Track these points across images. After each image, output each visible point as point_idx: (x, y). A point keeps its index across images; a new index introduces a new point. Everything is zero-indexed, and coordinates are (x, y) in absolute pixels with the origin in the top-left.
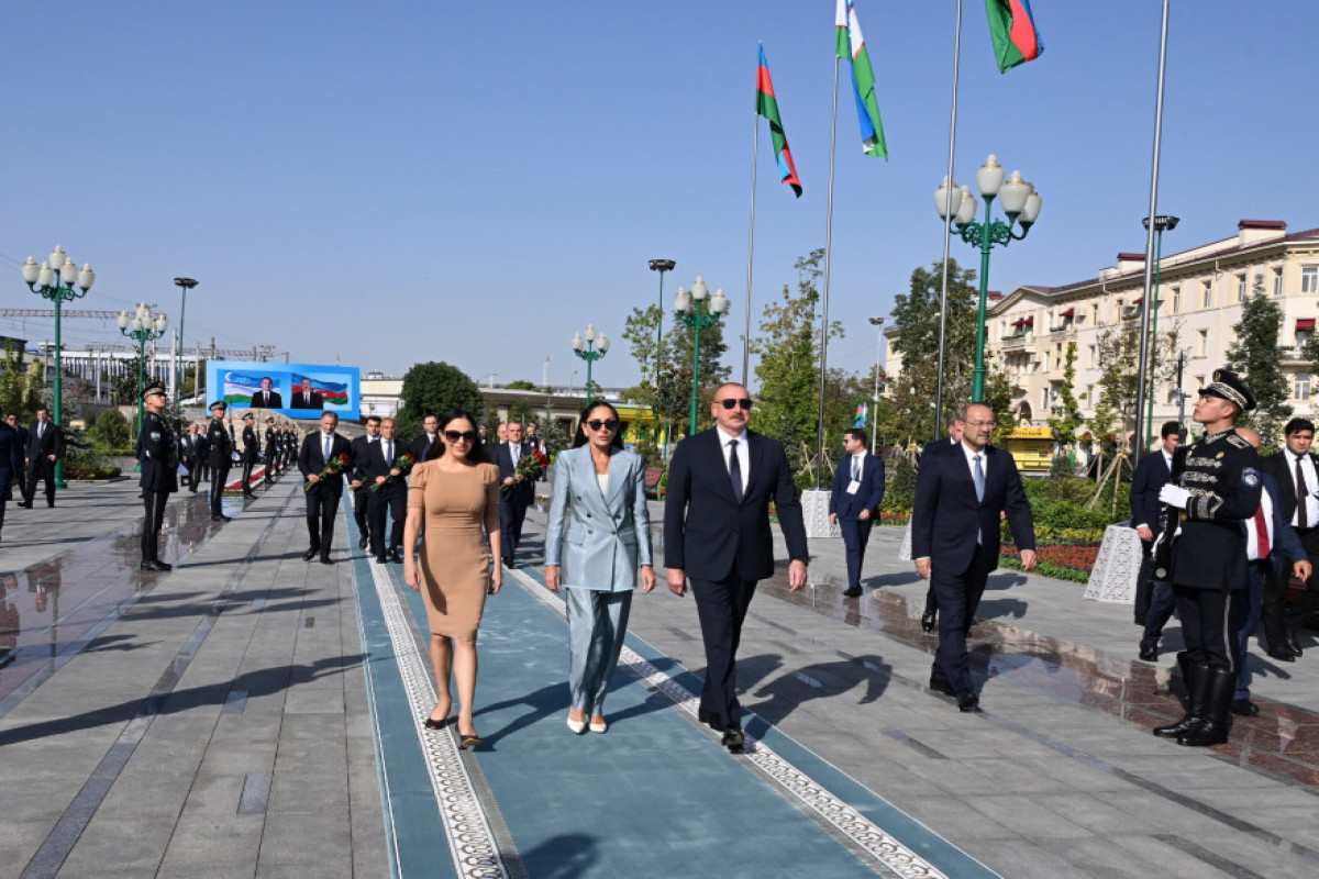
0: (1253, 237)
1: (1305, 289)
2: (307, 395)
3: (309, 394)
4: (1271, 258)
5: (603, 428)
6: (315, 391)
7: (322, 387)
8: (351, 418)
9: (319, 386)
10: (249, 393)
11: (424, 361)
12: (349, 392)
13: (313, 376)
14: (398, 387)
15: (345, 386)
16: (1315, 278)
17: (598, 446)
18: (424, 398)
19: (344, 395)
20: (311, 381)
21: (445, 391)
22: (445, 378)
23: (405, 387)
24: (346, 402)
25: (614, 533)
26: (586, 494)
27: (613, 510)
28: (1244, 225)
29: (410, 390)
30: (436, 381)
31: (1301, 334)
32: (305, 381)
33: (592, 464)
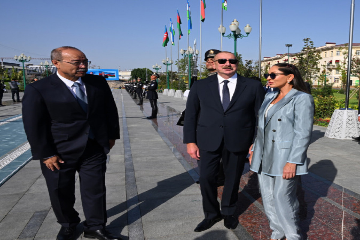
0: (328, 46)
1: (337, 55)
4: (331, 49)
7: (108, 74)
8: (116, 80)
9: (107, 73)
11: (137, 68)
14: (130, 73)
15: (114, 73)
16: (339, 53)
18: (137, 75)
19: (114, 75)
20: (104, 72)
21: (143, 74)
22: (142, 71)
23: (132, 73)
24: (115, 77)
28: (327, 43)
29: (133, 74)
30: (140, 72)
31: (337, 63)
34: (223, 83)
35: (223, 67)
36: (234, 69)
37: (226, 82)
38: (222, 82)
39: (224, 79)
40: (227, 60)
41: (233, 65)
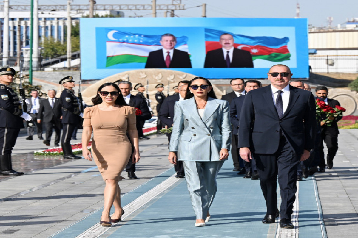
2: (228, 52)
3: (231, 51)
5: (199, 88)
6: (239, 47)
10: (144, 52)
12: (291, 47)
13: (236, 30)
15: (286, 40)
17: (199, 97)
19: (285, 50)
20: (233, 35)
24: (288, 58)
25: (209, 135)
26: (192, 118)
27: (208, 125)
32: (225, 37)
33: (196, 105)
34: (278, 93)
35: (276, 80)
36: (286, 81)
37: (280, 92)
38: (276, 93)
39: (278, 90)
40: (279, 73)
41: (284, 78)
